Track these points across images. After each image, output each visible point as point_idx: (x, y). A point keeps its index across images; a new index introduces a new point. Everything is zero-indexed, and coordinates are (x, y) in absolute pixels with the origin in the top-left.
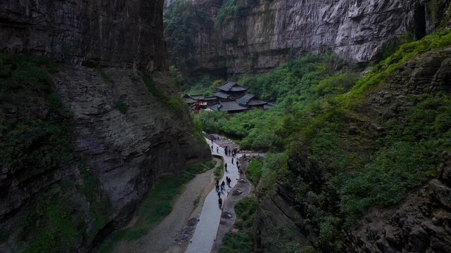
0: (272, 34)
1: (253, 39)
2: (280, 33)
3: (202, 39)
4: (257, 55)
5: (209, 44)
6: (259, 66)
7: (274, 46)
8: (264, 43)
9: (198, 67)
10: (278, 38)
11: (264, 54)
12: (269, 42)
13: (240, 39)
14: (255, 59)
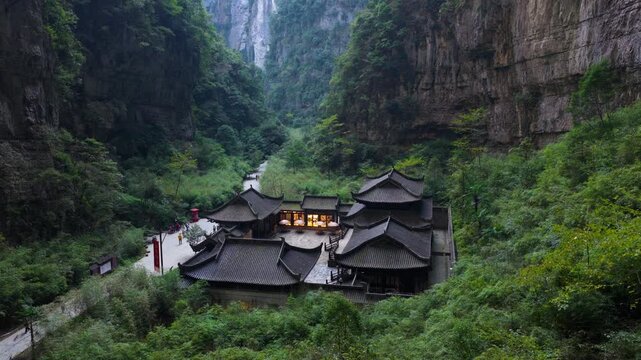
0: (576, 25)
1: (525, 43)
2: (596, 16)
3: (434, 52)
4: (537, 93)
5: (453, 64)
6: (541, 127)
7: (578, 60)
8: (549, 56)
9: (421, 123)
10: (590, 34)
11: (555, 88)
12: (566, 50)
13: (498, 47)
14: (532, 105)
